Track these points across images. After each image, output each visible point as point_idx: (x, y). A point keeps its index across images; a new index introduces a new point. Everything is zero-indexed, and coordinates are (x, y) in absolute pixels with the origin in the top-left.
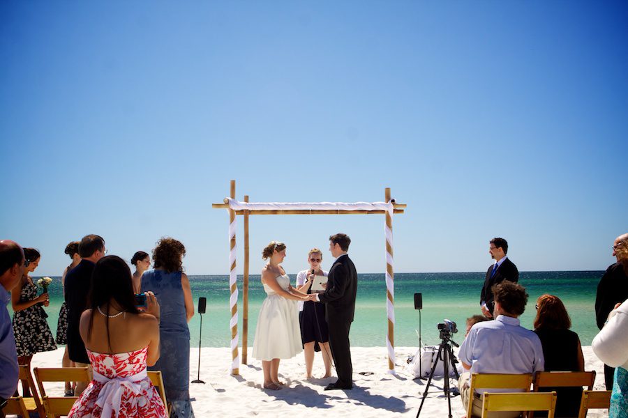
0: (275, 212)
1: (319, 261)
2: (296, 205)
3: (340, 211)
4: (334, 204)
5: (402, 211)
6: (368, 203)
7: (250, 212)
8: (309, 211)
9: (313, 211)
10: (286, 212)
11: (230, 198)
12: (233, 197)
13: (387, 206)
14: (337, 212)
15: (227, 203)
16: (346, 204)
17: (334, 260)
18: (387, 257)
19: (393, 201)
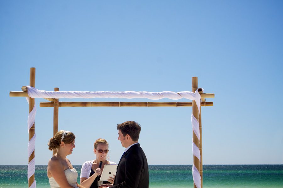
0: (84, 104)
1: (106, 151)
2: (98, 94)
3: (149, 103)
4: (138, 93)
5: (211, 104)
6: (174, 93)
7: (60, 104)
8: (118, 103)
9: (122, 104)
10: (96, 104)
11: (29, 87)
12: (32, 85)
13: (194, 96)
14: (146, 104)
15: (26, 91)
16: (151, 93)
17: (124, 150)
18: (194, 149)
19: (200, 90)
